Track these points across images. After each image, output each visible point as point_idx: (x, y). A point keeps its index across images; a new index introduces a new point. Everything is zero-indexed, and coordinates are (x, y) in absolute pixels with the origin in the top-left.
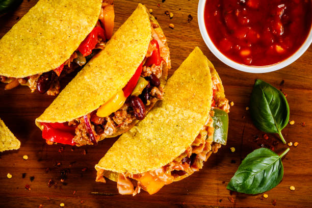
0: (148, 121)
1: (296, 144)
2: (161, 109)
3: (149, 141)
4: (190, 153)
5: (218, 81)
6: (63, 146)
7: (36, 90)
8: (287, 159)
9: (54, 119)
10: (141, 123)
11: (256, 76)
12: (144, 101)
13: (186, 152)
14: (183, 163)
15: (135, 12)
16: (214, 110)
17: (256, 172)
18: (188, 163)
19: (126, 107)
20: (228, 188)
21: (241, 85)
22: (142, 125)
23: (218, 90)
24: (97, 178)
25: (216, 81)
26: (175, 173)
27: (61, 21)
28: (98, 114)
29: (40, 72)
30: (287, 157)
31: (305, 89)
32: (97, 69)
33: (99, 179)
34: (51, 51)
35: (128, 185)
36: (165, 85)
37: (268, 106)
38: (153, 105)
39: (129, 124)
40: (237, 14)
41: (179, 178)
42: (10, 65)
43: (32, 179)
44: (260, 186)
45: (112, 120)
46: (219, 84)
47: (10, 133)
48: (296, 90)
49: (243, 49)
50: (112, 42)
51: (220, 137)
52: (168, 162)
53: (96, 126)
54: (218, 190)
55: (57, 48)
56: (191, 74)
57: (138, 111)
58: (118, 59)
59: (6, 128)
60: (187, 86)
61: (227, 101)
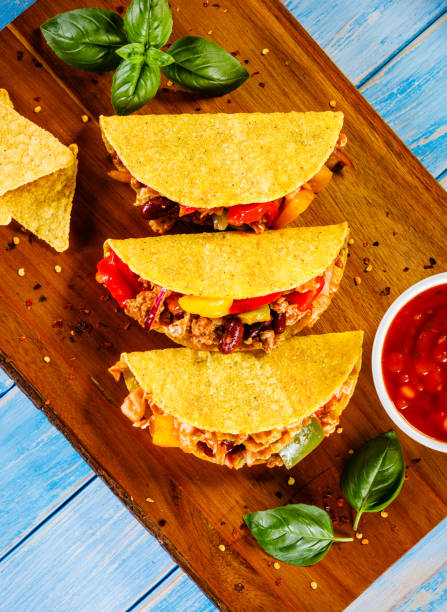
0: (229, 361)
1: (365, 542)
2: (256, 362)
3: (209, 384)
4: (240, 442)
5: (350, 391)
6: (111, 298)
7: (141, 207)
8: (339, 548)
9: (128, 259)
10: (219, 355)
11: (393, 428)
12: (246, 336)
13: (237, 436)
14: (222, 444)
15: (333, 227)
16: (313, 419)
17: (292, 531)
18: (228, 449)
19: (219, 323)
20: (245, 517)
22: (217, 359)
23: (339, 400)
24: (113, 368)
25: (345, 389)
26: (202, 446)
27: (242, 159)
28: (181, 301)
29: (164, 193)
30: (342, 546)
31: (435, 492)
32: (229, 250)
33: (114, 370)
34: (198, 181)
35: (138, 408)
36: (287, 339)
37: (376, 471)
38: (251, 349)
39: (204, 344)
40: (441, 341)
41: (201, 455)
42: (139, 154)
43: (43, 299)
44: (281, 550)
45: (191, 321)
46: (347, 396)
47: (68, 226)
48: (424, 483)
49: (410, 385)
50: (275, 235)
51: (291, 455)
52: (206, 428)
53: (166, 310)
54: (231, 509)
55: (207, 185)
56: (327, 355)
57: (228, 341)
58: (263, 261)
59: (68, 217)
60: (309, 364)
61: (336, 423)
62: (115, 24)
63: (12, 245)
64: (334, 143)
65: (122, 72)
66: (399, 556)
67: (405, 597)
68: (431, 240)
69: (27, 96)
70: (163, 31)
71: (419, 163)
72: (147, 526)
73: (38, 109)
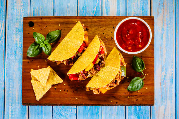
0: (101, 71)
1: (147, 75)
2: (105, 67)
3: (102, 77)
4: (115, 80)
5: (122, 57)
6: (76, 81)
7: (66, 64)
8: (145, 79)
9: (72, 73)
11: (134, 55)
12: (99, 65)
13: (113, 80)
14: (113, 83)
15: (95, 38)
16: (121, 66)
17: (135, 84)
19: (94, 68)
20: (127, 90)
21: (129, 58)
22: (99, 73)
23: (122, 60)
25: (121, 57)
26: (110, 87)
27: (72, 43)
28: (85, 70)
29: (67, 59)
31: (149, 57)
32: (84, 56)
33: (87, 90)
34: (70, 52)
35: (96, 91)
36: (106, 60)
37: (138, 64)
38: (102, 66)
39: (95, 73)
40: (126, 36)
41: (112, 88)
42: (58, 57)
43: (67, 91)
44: (137, 88)
45: (90, 72)
47: (60, 78)
48: (146, 58)
49: (129, 47)
50: (88, 48)
51: (124, 74)
52: (108, 83)
53: (85, 74)
54: (124, 91)
55: (71, 51)
56: (114, 56)
57: (98, 69)
58: (90, 53)
59: (58, 76)
60: (112, 60)
61: (125, 63)
62: (36, 44)
63: (55, 88)
64: (82, 26)
65: (44, 49)
66: (154, 71)
67: (161, 76)
68: (110, 25)
69: (35, 67)
70: (43, 37)
71: (97, 16)
72: (115, 105)
73: (38, 67)
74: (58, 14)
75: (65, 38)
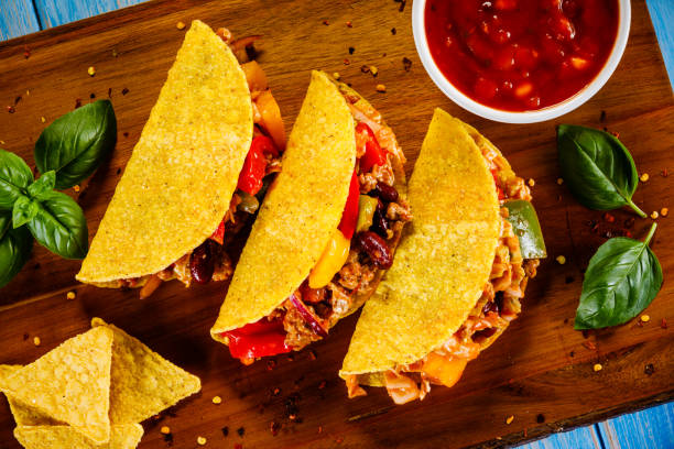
0: (401, 265)
1: (665, 211)
2: (416, 236)
3: (415, 298)
4: (493, 294)
5: (494, 152)
6: (274, 358)
7: (193, 281)
8: (658, 242)
9: (241, 320)
10: (389, 272)
11: (556, 123)
12: (383, 234)
13: (485, 294)
14: (486, 314)
15: (311, 88)
16: (505, 205)
17: (615, 284)
18: (494, 311)
19: (356, 256)
20: (576, 327)
21: (534, 146)
22: (392, 276)
23: (499, 168)
24: (350, 392)
25: (490, 155)
26: (479, 336)
27: (192, 149)
28: (312, 285)
29: (189, 249)
30: (657, 240)
31: (647, 112)
32: (283, 209)
33: (353, 392)
34: (194, 207)
35: (406, 385)
36: (408, 192)
37: (593, 164)
38: (399, 236)
39: (370, 283)
40: (486, 29)
41: (488, 342)
42: (135, 256)
43: (241, 432)
44: (630, 305)
45: (339, 285)
46: (498, 158)
47: (176, 368)
48: (631, 119)
49: (517, 84)
50: (291, 153)
51: (532, 246)
52: (461, 323)
53: (315, 305)
54: (561, 337)
55: (202, 200)
56: (445, 158)
57: (378, 255)
58: (312, 178)
59: (166, 363)
60: (445, 182)
61: (521, 182)
63: (168, 437)
64: (223, 44)
65: (40, 232)
69: (17, 346)
70: (18, 167)
72: (536, 436)
73: (37, 341)
74: (65, 12)
75: (144, 133)
